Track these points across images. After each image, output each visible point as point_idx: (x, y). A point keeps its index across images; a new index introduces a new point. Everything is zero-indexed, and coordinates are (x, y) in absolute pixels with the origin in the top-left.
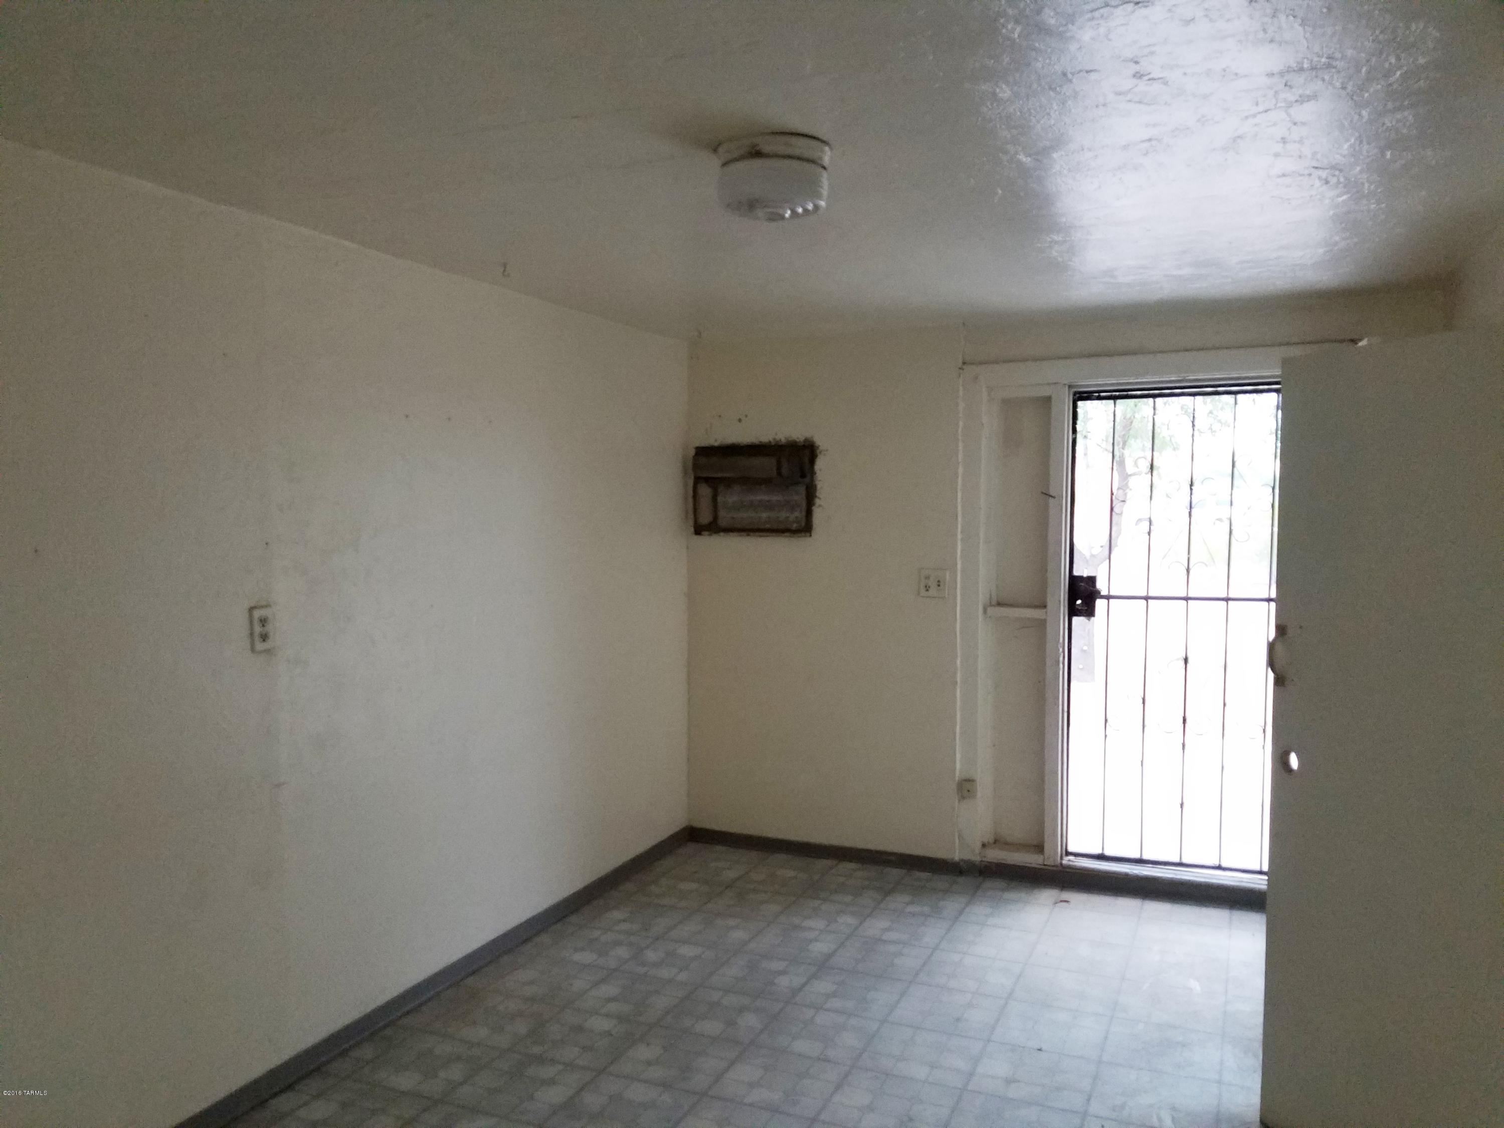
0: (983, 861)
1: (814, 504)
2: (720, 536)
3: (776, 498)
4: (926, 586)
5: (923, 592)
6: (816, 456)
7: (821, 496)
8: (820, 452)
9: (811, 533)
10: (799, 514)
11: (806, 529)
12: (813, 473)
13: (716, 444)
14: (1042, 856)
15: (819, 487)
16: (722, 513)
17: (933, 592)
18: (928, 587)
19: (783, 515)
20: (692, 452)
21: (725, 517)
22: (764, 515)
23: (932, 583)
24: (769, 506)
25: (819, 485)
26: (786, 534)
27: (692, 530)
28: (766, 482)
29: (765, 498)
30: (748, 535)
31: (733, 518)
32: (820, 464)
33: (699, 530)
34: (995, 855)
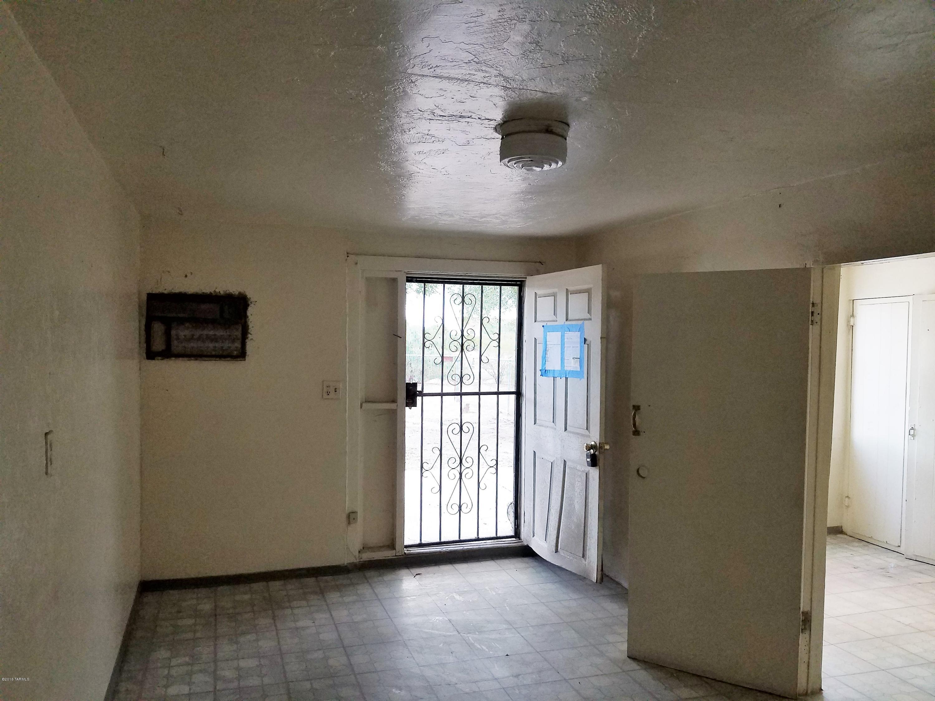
0: (361, 561)
1: (247, 338)
2: (172, 360)
3: (220, 333)
4: (327, 392)
5: (325, 396)
6: (249, 305)
7: (252, 333)
8: (251, 303)
9: (245, 358)
10: (238, 345)
11: (242, 355)
12: (246, 317)
13: (166, 292)
14: (394, 551)
15: (250, 326)
16: (175, 343)
17: (332, 395)
18: (329, 392)
19: (226, 345)
20: (145, 297)
21: (177, 346)
22: (211, 345)
23: (332, 390)
24: (214, 339)
25: (251, 325)
26: (226, 359)
27: (145, 355)
28: (213, 323)
29: (212, 333)
30: (196, 360)
31: (185, 347)
32: (251, 311)
33: (151, 355)
34: (367, 556)
